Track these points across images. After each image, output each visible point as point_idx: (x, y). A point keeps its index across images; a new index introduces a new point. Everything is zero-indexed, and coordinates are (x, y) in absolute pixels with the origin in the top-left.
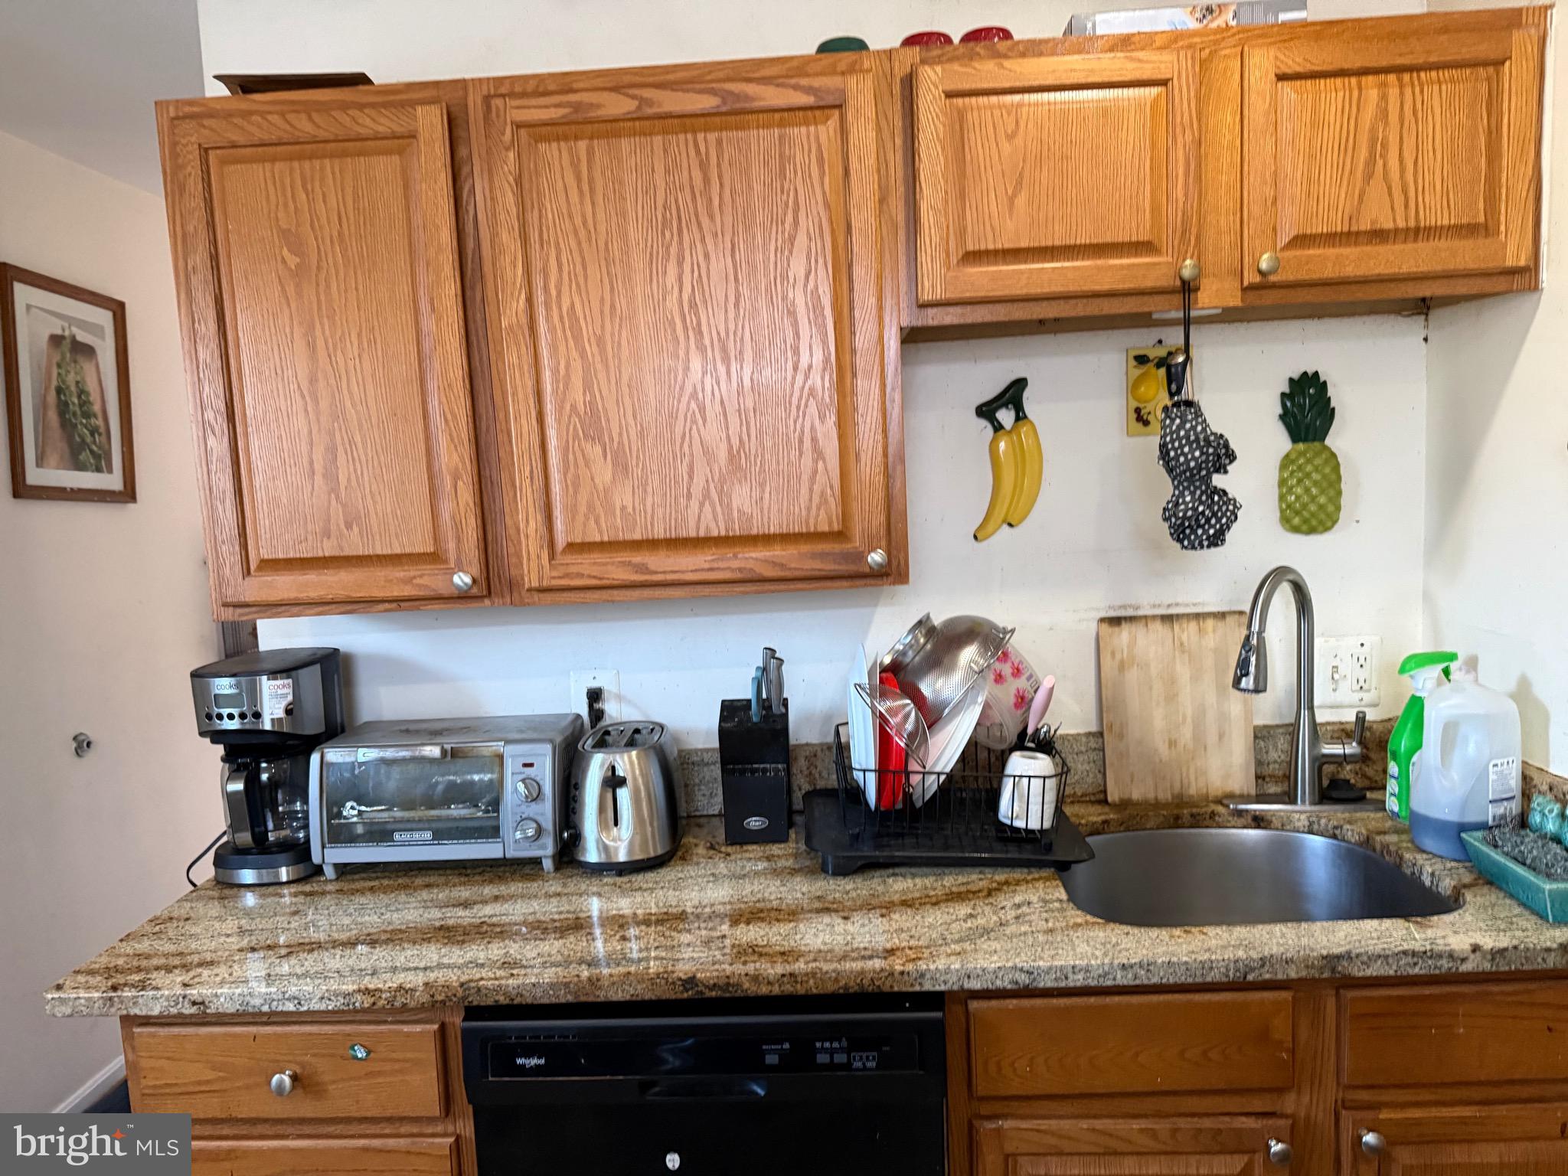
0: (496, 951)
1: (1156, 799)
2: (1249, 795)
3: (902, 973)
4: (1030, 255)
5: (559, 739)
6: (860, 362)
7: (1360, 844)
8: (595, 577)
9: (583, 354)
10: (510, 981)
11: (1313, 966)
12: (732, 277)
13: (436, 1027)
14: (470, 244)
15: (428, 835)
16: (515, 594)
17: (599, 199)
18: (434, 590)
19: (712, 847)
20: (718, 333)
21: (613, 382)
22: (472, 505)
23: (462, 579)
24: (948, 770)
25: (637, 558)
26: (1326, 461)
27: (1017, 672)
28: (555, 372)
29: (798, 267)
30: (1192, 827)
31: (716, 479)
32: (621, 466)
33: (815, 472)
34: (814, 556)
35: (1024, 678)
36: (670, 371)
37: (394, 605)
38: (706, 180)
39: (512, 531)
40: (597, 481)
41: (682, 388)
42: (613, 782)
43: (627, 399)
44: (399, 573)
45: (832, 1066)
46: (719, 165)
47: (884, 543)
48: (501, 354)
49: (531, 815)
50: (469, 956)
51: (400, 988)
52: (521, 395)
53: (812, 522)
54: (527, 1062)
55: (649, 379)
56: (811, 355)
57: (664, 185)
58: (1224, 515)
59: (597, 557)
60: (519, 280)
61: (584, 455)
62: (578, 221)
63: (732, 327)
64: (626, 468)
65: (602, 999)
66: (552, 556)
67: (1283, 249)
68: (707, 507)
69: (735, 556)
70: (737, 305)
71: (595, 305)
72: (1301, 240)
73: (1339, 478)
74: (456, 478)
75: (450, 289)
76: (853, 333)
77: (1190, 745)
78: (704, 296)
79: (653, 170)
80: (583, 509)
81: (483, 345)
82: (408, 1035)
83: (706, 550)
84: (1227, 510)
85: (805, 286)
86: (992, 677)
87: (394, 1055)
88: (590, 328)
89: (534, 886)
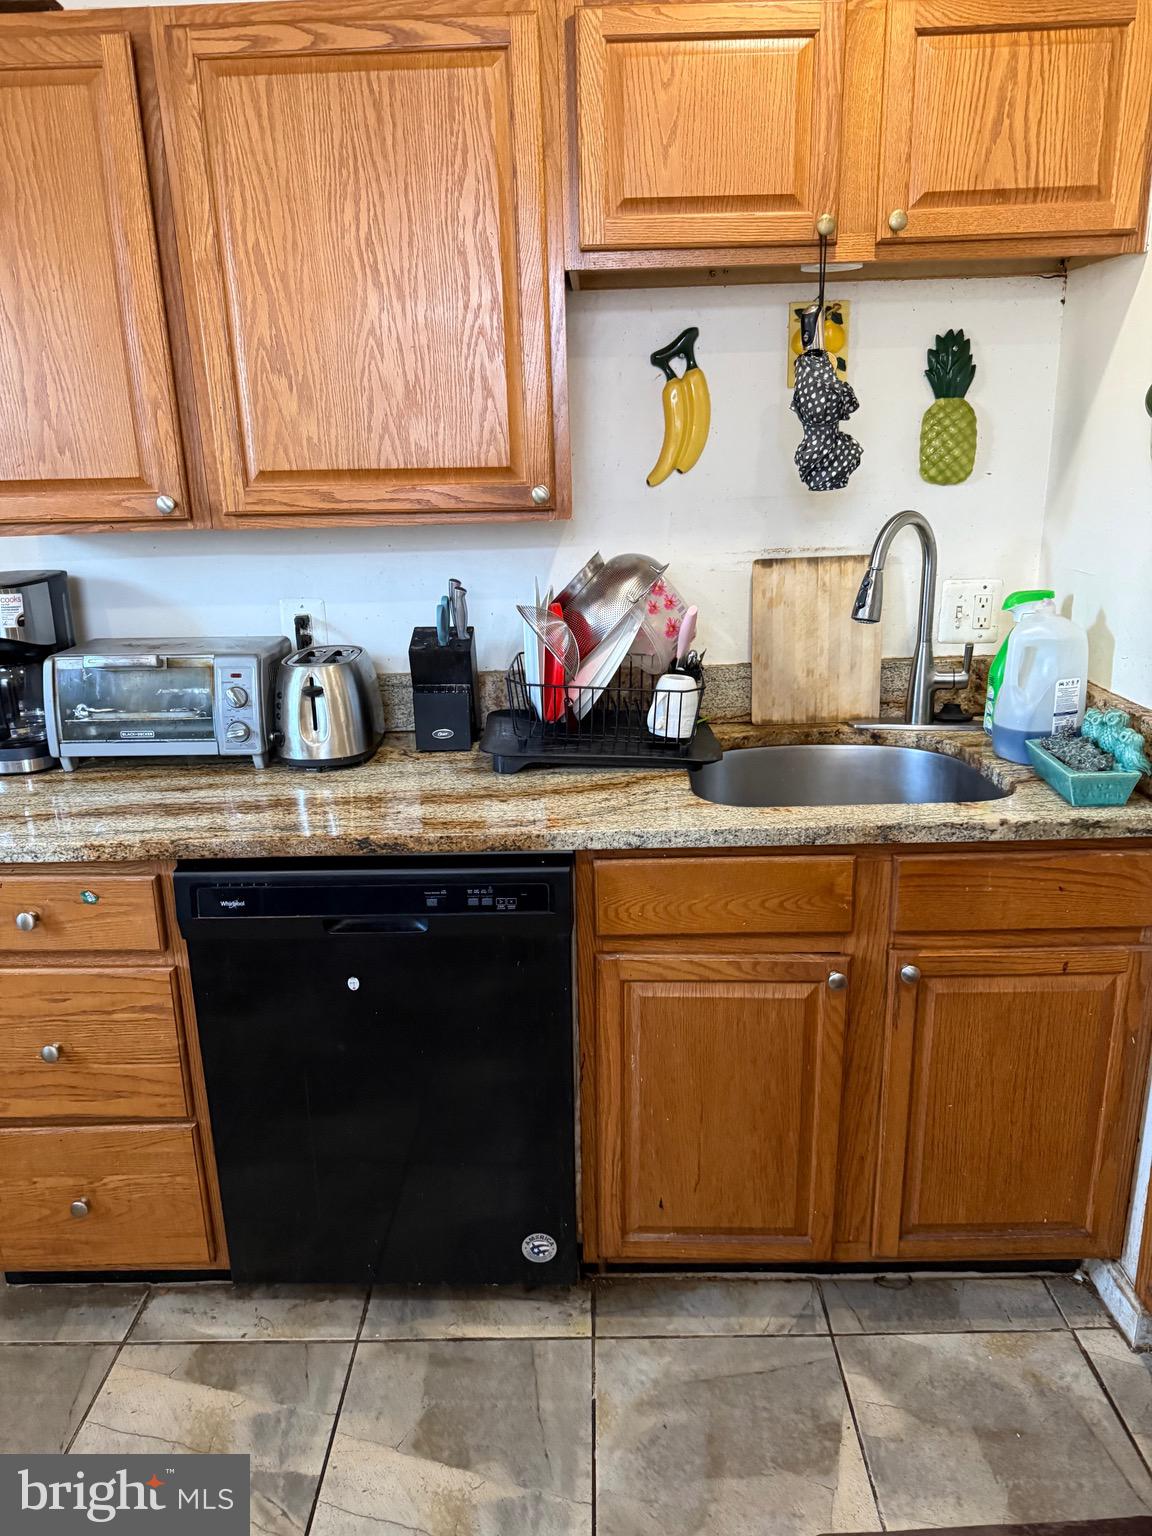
0: (205, 820)
1: (793, 720)
2: (873, 718)
3: (538, 836)
4: (683, 205)
5: (264, 655)
6: (525, 303)
7: (955, 756)
8: (285, 504)
9: (268, 289)
10: (214, 840)
11: (869, 835)
12: (405, 216)
13: (153, 878)
14: (160, 179)
15: (151, 734)
16: (215, 519)
17: (279, 136)
18: (141, 513)
19: (405, 754)
20: (394, 271)
21: (296, 317)
22: (171, 434)
23: (165, 503)
24: (605, 685)
25: (324, 487)
26: (963, 417)
27: (670, 604)
28: (243, 306)
29: (467, 209)
30: (819, 743)
31: (394, 412)
32: (306, 400)
33: (485, 409)
34: (485, 490)
35: (676, 610)
36: (349, 308)
37: (107, 527)
38: (380, 120)
39: (209, 460)
40: (285, 413)
41: (361, 324)
42: (312, 692)
43: (309, 333)
44: (109, 497)
45: (480, 908)
46: (391, 105)
47: (547, 480)
48: (192, 288)
49: (241, 719)
50: (180, 824)
51: (120, 844)
52: (211, 328)
53: (483, 457)
54: (230, 904)
55: (329, 315)
56: (481, 295)
57: (340, 122)
58: (846, 458)
59: (287, 485)
60: (206, 217)
61: (271, 388)
62: (260, 158)
63: (406, 265)
64: (310, 399)
65: (292, 854)
66: (246, 483)
67: (914, 206)
68: (387, 441)
69: (414, 489)
70: (410, 244)
71: (278, 242)
72: (930, 198)
73: (974, 432)
74: (156, 407)
75: (143, 223)
76: (519, 275)
77: (826, 674)
78: (380, 234)
79: (330, 109)
80: (272, 439)
81: (176, 280)
82: (129, 884)
83: (387, 482)
84: (849, 454)
85: (474, 227)
86: (647, 607)
87: (120, 900)
88: (274, 262)
89: (245, 778)
